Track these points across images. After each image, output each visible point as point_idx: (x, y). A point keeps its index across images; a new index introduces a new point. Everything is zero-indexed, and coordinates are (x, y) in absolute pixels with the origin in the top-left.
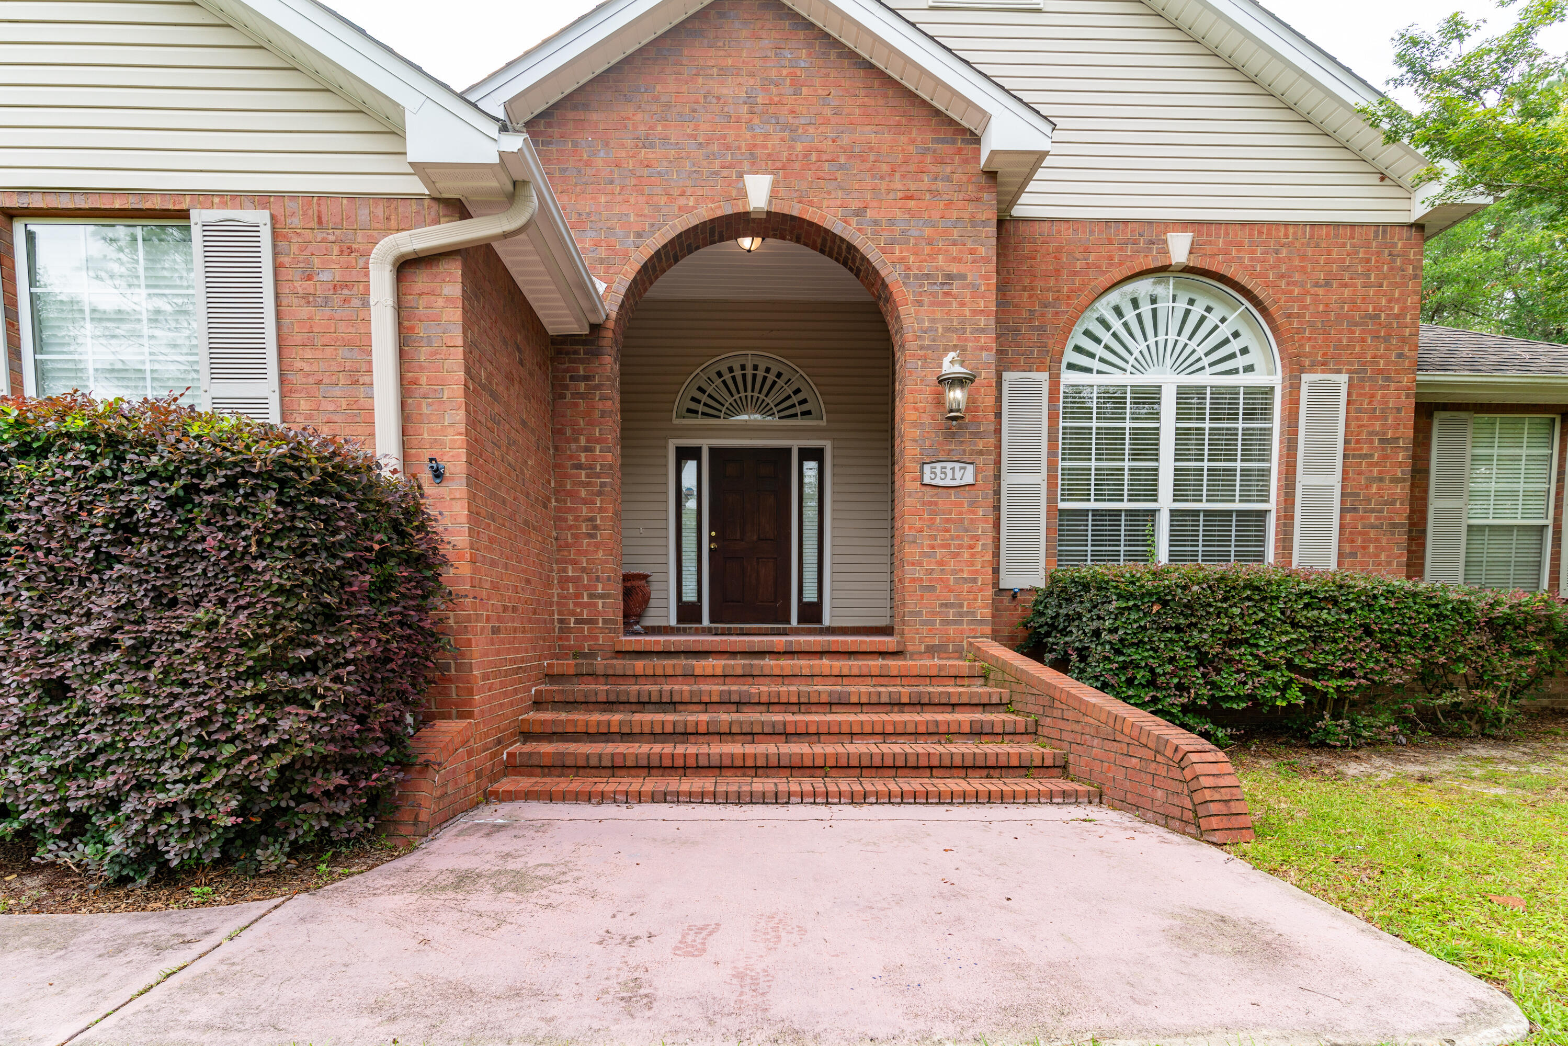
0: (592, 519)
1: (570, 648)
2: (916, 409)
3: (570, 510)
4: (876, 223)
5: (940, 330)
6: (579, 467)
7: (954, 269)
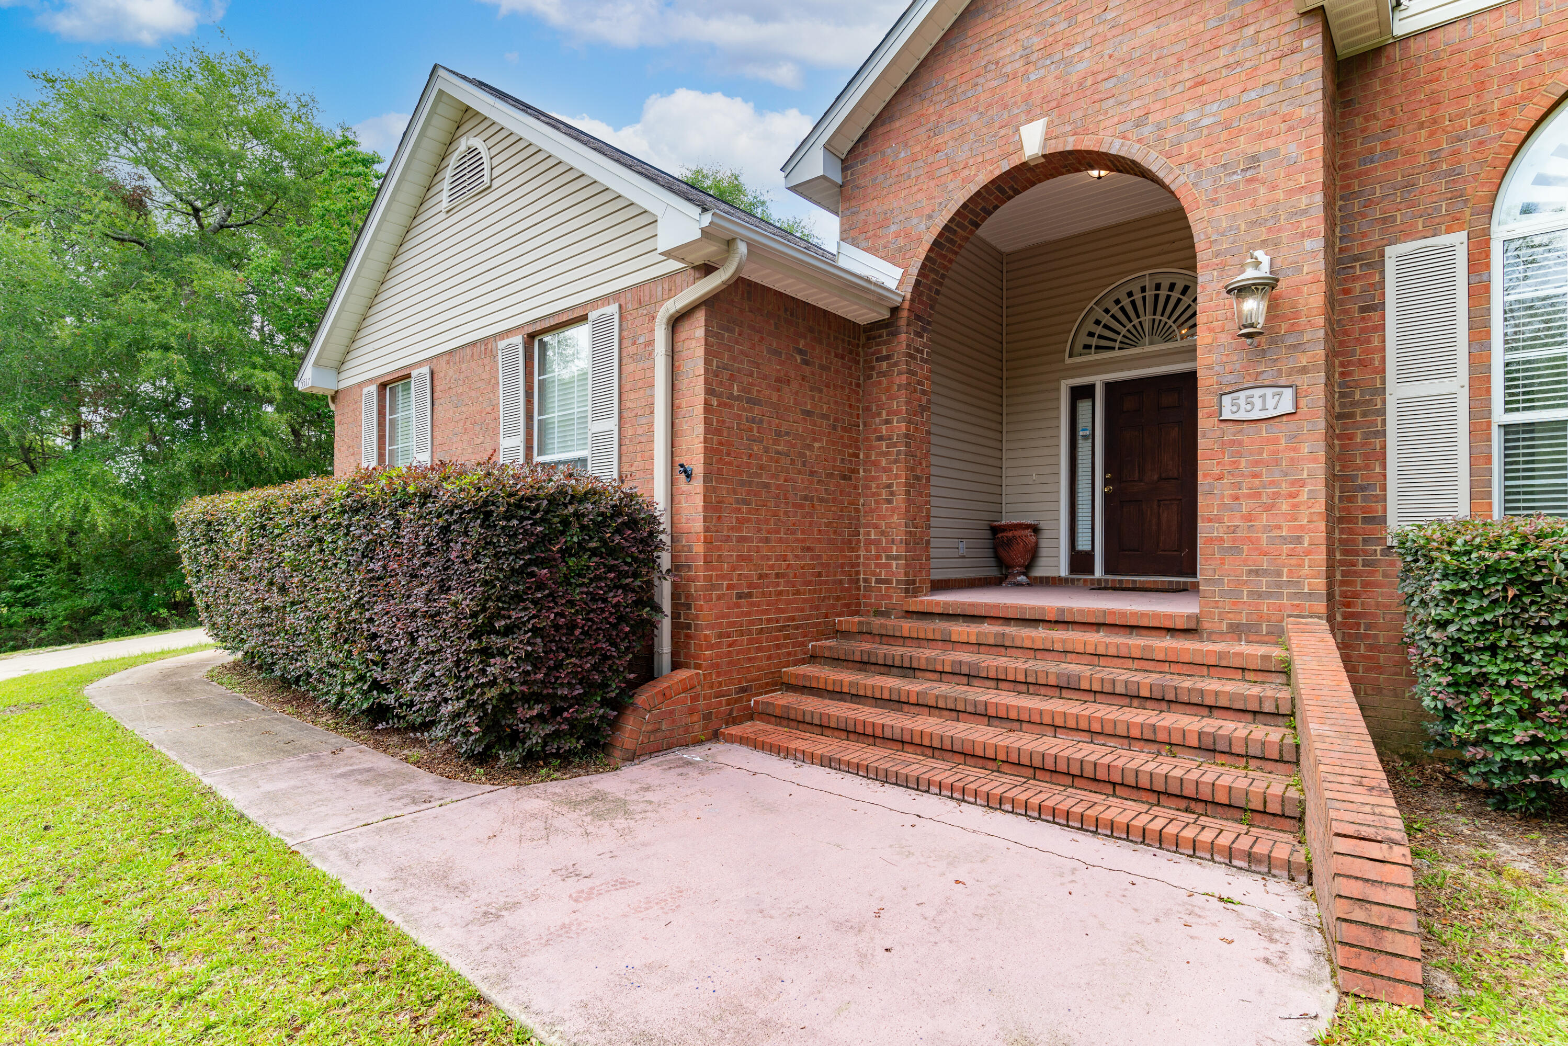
0: (889, 486)
1: (871, 605)
3: (874, 478)
4: (1158, 126)
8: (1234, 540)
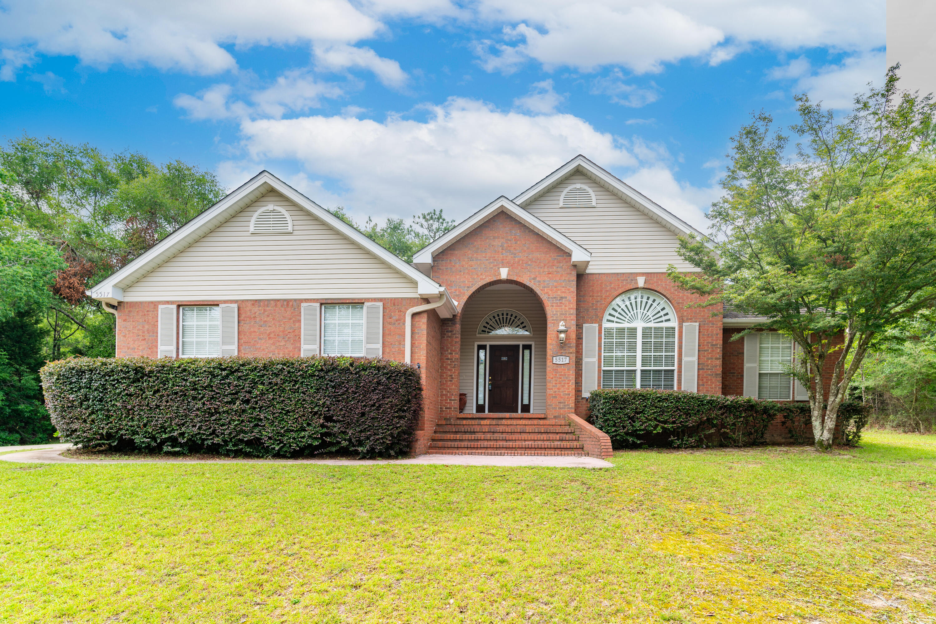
0: (451, 376)
1: (444, 416)
2: (551, 340)
3: (445, 373)
4: (539, 281)
5: (559, 314)
6: (448, 359)
7: (563, 295)
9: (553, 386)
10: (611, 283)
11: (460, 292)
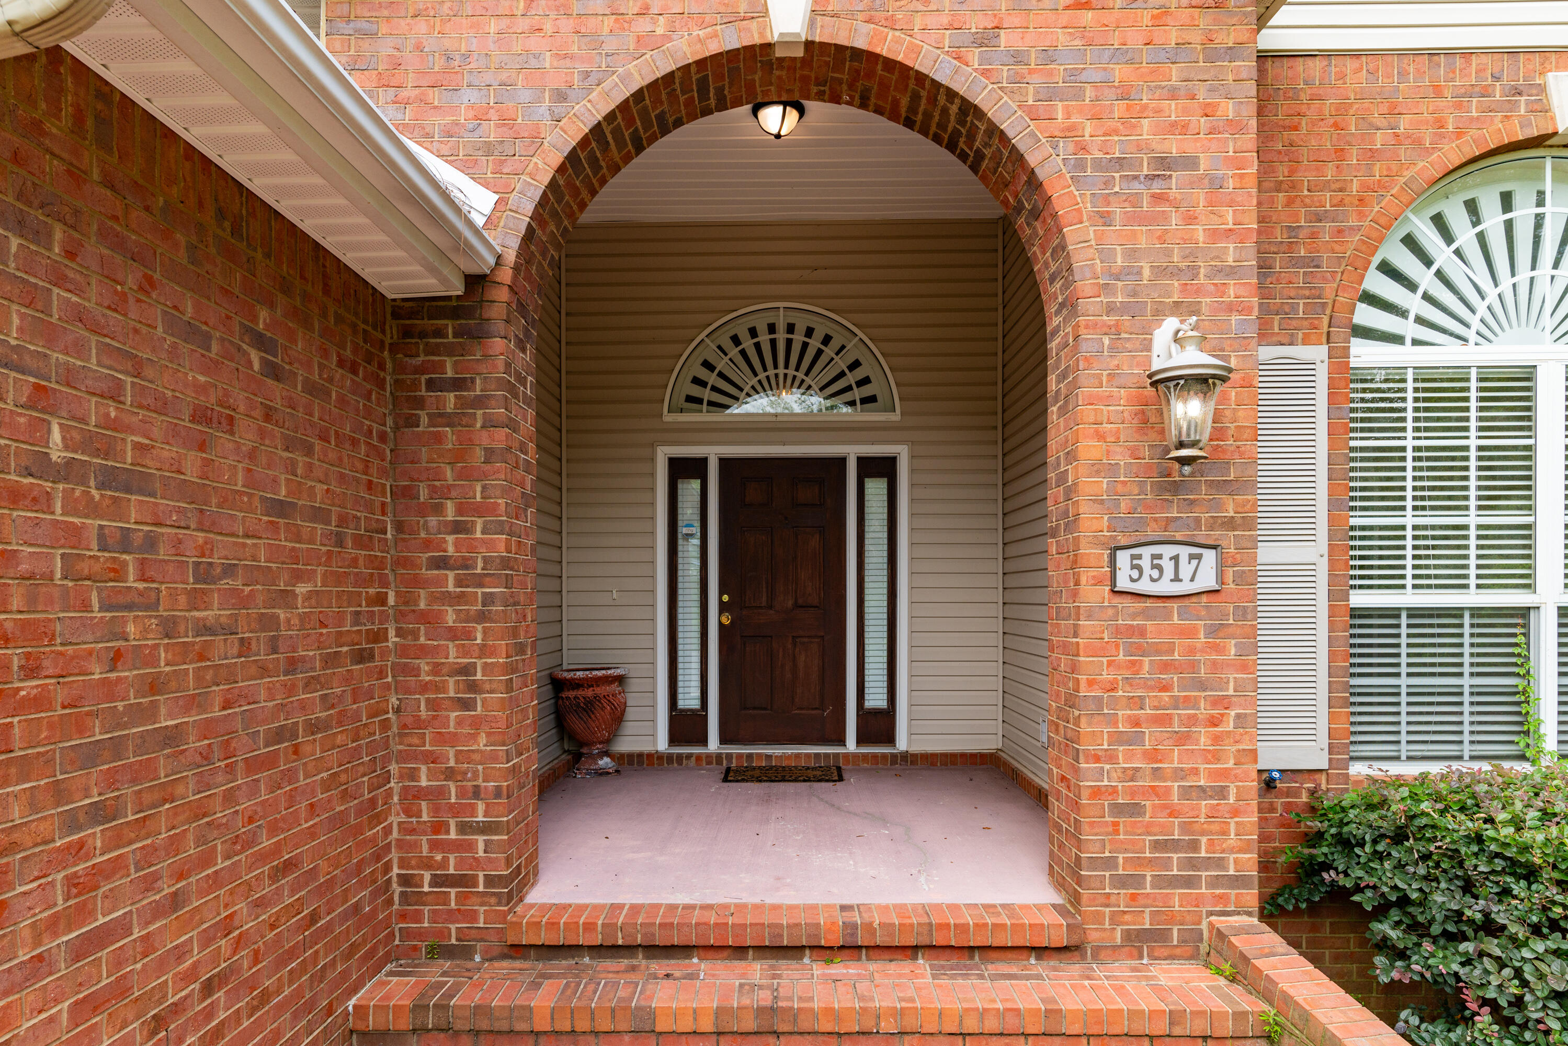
0: (467, 670)
1: (420, 934)
2: (1101, 437)
3: (423, 651)
4: (1018, 58)
5: (1146, 273)
6: (442, 563)
7: (1173, 147)
8: (1133, 792)
9: (1118, 738)
10: (1394, 112)
11: (506, 121)
